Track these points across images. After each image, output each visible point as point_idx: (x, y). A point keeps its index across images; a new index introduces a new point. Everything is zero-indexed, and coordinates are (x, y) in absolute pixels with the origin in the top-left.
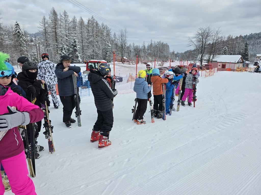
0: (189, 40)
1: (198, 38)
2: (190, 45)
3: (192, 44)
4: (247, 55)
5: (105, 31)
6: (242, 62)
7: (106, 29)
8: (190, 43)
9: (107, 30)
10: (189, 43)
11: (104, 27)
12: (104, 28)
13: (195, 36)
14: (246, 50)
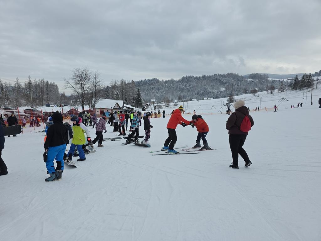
0: (64, 82)
1: (76, 80)
2: (67, 87)
3: (68, 86)
4: (140, 100)
6: (118, 108)
8: (67, 84)
10: (64, 85)
13: (72, 77)
14: (139, 95)
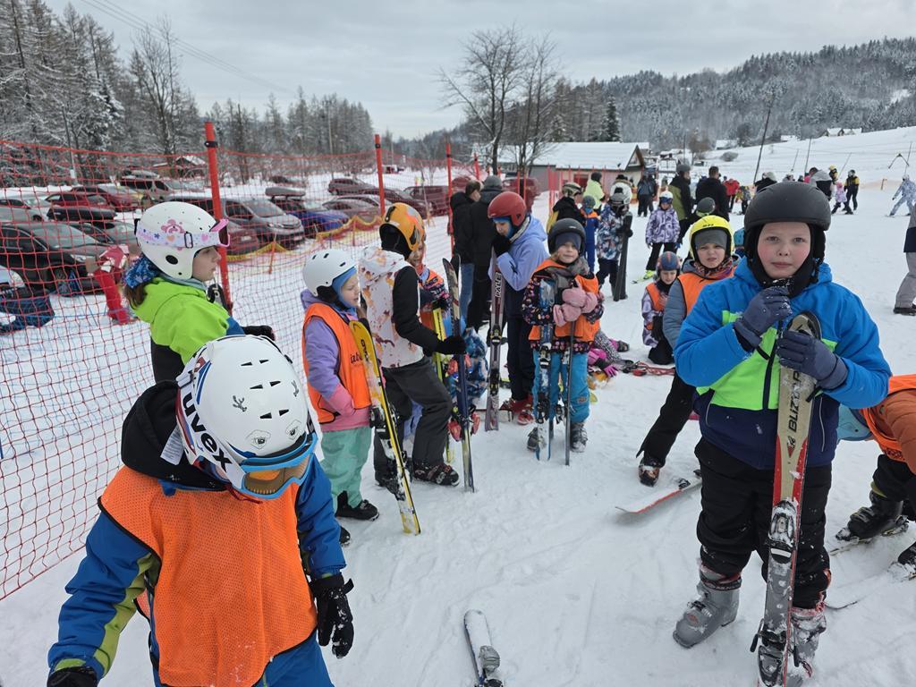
0: (442, 83)
1: (476, 76)
3: (454, 98)
5: (87, 44)
6: (639, 167)
7: (90, 33)
8: (449, 93)
9: (95, 37)
11: (77, 22)
12: (80, 31)
13: (463, 65)
